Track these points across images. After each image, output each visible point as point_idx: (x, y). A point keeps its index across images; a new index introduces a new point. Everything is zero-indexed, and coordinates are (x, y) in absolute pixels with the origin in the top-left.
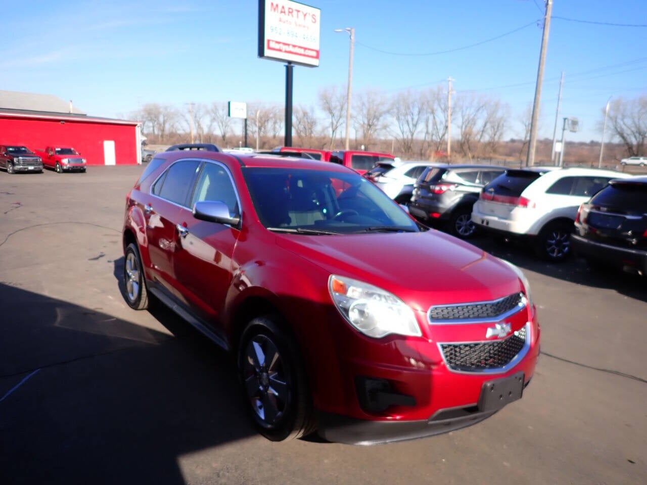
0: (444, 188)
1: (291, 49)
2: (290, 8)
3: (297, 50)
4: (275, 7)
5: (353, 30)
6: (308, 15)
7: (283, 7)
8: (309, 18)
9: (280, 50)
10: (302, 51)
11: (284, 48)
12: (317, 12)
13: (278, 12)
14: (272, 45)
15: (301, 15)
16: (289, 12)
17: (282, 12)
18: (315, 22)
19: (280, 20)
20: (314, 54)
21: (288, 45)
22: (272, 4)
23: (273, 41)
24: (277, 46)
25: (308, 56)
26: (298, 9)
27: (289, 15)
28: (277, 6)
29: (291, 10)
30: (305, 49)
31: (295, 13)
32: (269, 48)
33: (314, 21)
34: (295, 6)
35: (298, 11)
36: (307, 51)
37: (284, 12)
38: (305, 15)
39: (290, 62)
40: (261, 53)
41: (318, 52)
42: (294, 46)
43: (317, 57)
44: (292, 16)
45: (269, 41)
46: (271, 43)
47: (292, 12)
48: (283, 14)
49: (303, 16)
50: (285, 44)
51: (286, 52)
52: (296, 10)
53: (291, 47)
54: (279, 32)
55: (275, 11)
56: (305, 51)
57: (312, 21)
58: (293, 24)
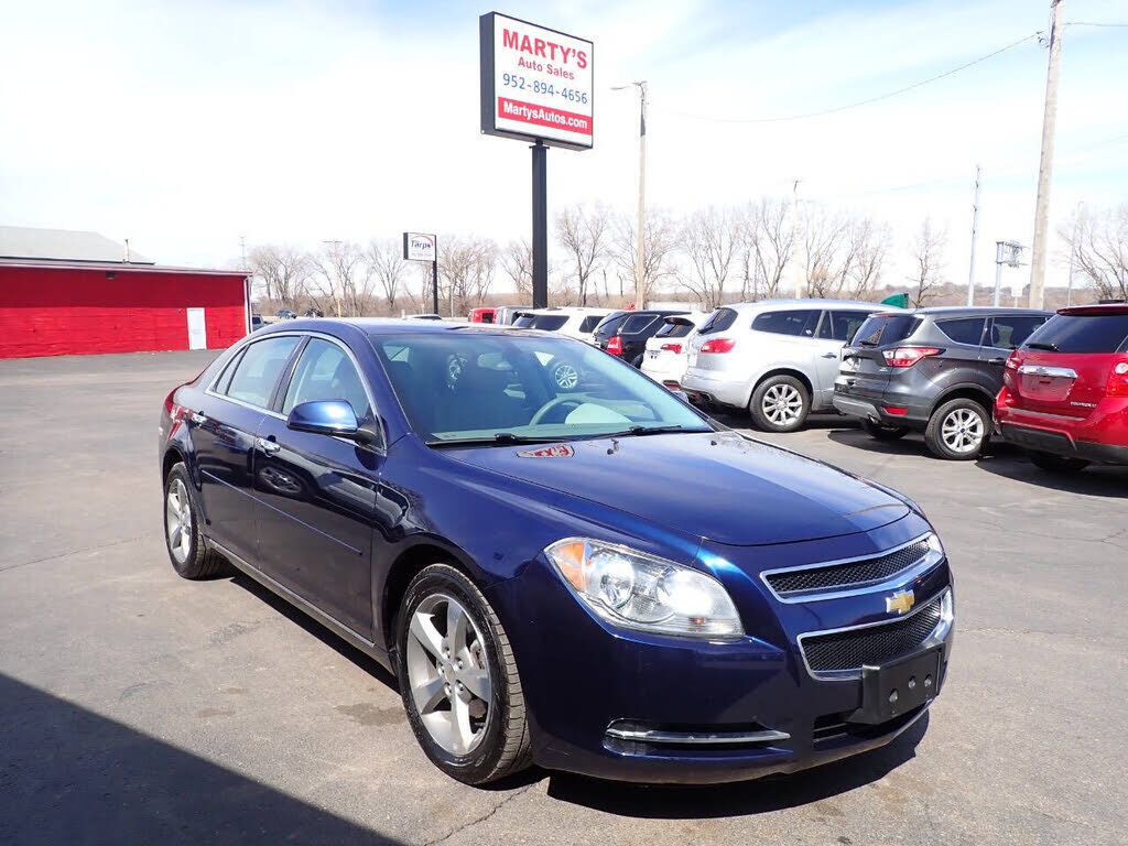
1: (542, 115)
2: (537, 41)
3: (553, 117)
4: (511, 40)
5: (646, 85)
6: (571, 53)
7: (526, 38)
8: (573, 60)
9: (521, 118)
10: (562, 120)
11: (530, 113)
12: (587, 48)
13: (517, 48)
14: (508, 108)
15: (558, 52)
16: (537, 47)
17: (523, 48)
18: (584, 67)
19: (521, 62)
20: (582, 124)
21: (537, 108)
22: (506, 32)
23: (509, 101)
24: (517, 111)
25: (573, 129)
26: (552, 41)
27: (537, 54)
28: (515, 34)
29: (540, 44)
30: (568, 115)
31: (548, 50)
32: (504, 115)
33: (582, 63)
34: (548, 36)
35: (553, 46)
36: (570, 119)
37: (529, 48)
38: (565, 54)
39: (540, 140)
40: (488, 126)
41: (589, 120)
42: (548, 110)
43: (589, 130)
44: (544, 55)
45: (501, 100)
46: (506, 104)
47: (544, 46)
48: (526, 51)
49: (562, 57)
50: (530, 106)
51: (533, 121)
52: (549, 44)
53: (541, 111)
54: (519, 84)
55: (511, 46)
56: (567, 120)
57: (579, 64)
58: (545, 69)
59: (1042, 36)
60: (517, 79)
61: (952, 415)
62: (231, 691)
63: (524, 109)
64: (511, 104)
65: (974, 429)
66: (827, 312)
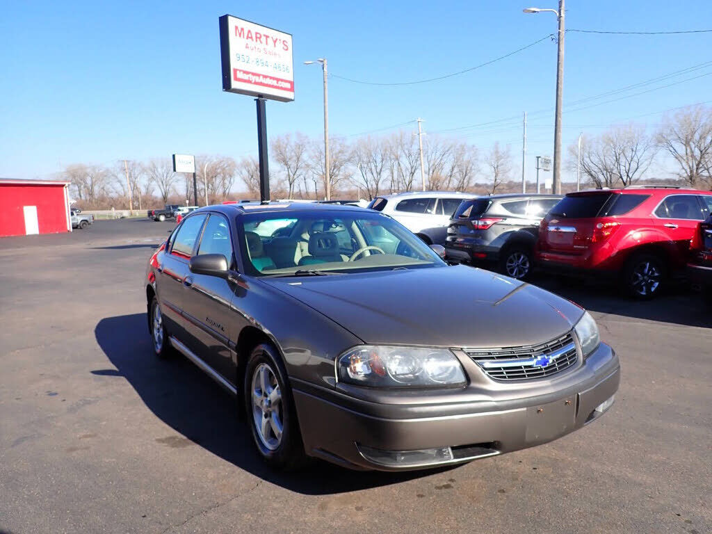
0: (489, 222)
1: (261, 80)
2: (257, 33)
3: (268, 81)
4: (240, 32)
5: (325, 62)
6: (278, 41)
7: (249, 31)
8: (280, 45)
9: (249, 82)
10: (274, 83)
11: (254, 79)
12: (288, 38)
13: (243, 37)
14: (240, 75)
15: (270, 40)
16: (256, 37)
17: (248, 37)
18: (287, 50)
19: (247, 47)
20: (288, 85)
21: (259, 75)
22: (236, 28)
23: (240, 71)
24: (246, 77)
25: (282, 88)
26: (267, 34)
27: (256, 41)
28: (242, 29)
29: (258, 36)
30: (278, 80)
31: (263, 39)
32: (236, 79)
33: (286, 48)
34: (263, 31)
35: (267, 37)
36: (280, 82)
37: (251, 38)
38: (275, 42)
39: (260, 95)
40: (227, 86)
41: (292, 83)
42: (265, 77)
43: (292, 89)
44: (261, 42)
45: (235, 71)
46: (238, 72)
47: (260, 38)
48: (250, 40)
49: (273, 44)
50: (254, 74)
51: (256, 83)
52: (264, 35)
53: (261, 77)
54: (246, 60)
55: (240, 36)
56: (277, 83)
57: (284, 48)
58: (263, 51)
59: (553, 37)
60: (245, 57)
61: (512, 257)
62: (86, 436)
63: (250, 75)
64: (242, 72)
65: (524, 264)
66: (440, 200)
